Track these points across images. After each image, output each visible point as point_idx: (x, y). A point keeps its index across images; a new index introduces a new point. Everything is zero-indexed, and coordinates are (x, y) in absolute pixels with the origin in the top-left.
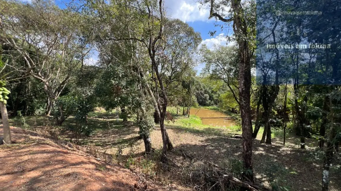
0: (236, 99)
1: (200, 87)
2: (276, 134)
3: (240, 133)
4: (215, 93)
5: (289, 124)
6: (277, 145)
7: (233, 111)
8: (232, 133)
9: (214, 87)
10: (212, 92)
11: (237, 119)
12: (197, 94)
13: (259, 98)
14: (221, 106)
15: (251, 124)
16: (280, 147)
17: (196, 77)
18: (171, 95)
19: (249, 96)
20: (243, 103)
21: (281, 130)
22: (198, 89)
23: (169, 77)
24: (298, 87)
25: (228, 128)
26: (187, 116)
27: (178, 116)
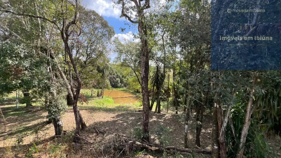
0: (140, 83)
1: (113, 72)
2: (164, 106)
3: (142, 107)
4: (125, 78)
5: (170, 99)
6: (164, 113)
7: (138, 92)
8: (136, 108)
9: (125, 73)
10: (123, 76)
11: (140, 97)
12: (110, 78)
13: (154, 81)
14: (129, 88)
15: (148, 100)
16: (165, 115)
17: (110, 64)
18: (86, 78)
19: (148, 80)
20: (143, 85)
21: (166, 103)
22: (111, 74)
23: (84, 61)
24: (175, 75)
25: (134, 104)
26: (102, 97)
27: (92, 97)
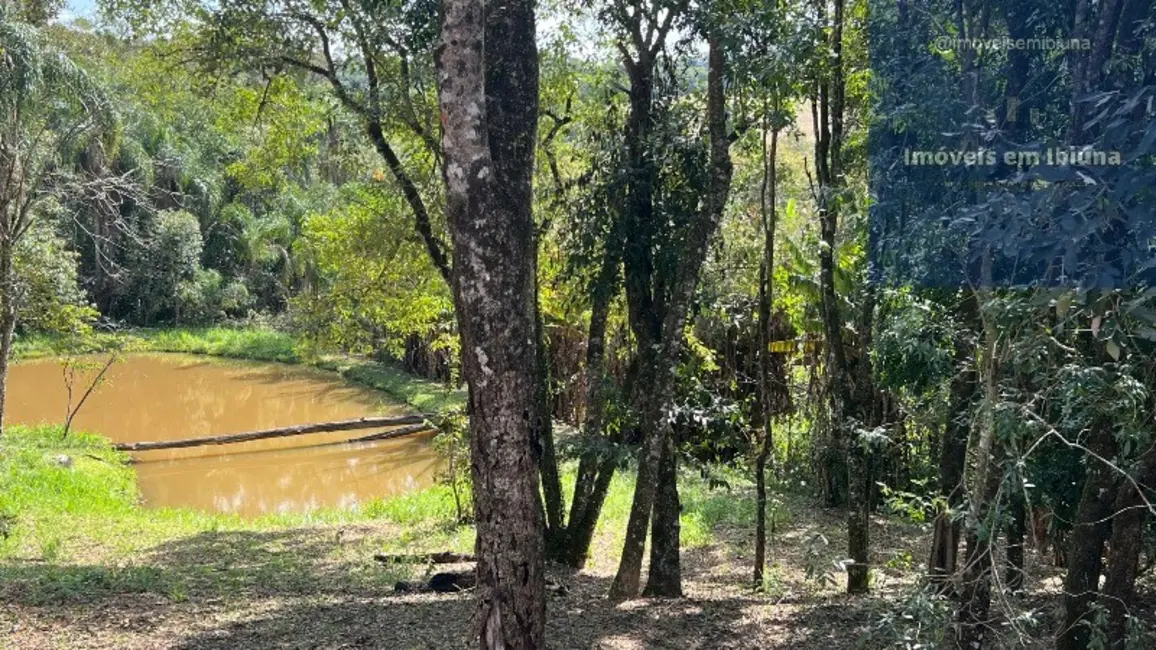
0: (439, 260)
1: (109, 140)
2: (715, 519)
3: (465, 541)
4: (261, 201)
5: (790, 433)
6: (718, 594)
7: (418, 361)
9: (250, 141)
10: (233, 190)
11: (447, 427)
12: (85, 207)
13: (600, 242)
14: (318, 328)
15: (543, 458)
21: (739, 482)
22: (84, 162)
24: (845, 161)
25: (376, 513)
